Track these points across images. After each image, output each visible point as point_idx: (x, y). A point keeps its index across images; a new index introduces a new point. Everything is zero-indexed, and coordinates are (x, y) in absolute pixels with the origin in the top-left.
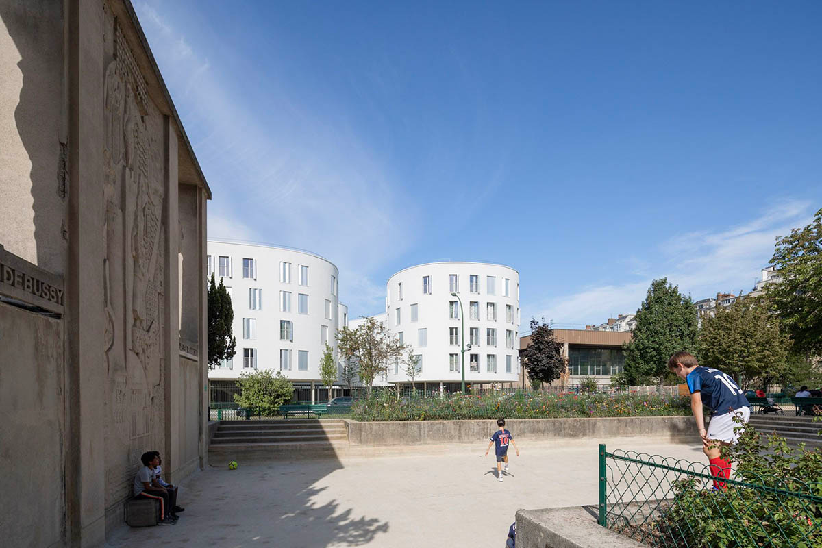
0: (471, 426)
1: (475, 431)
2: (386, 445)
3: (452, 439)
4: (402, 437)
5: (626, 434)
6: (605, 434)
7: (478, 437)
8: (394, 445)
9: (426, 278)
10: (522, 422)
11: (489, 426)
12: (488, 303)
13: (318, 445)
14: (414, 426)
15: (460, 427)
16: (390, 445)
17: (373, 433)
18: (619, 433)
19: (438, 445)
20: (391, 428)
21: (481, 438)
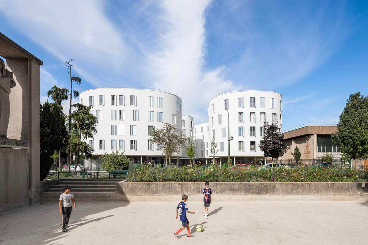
0: (189, 186)
1: (192, 189)
2: (136, 195)
3: (177, 193)
4: (147, 191)
5: (298, 193)
6: (283, 193)
7: (194, 192)
8: (141, 195)
9: (226, 101)
10: (223, 184)
11: (201, 185)
12: (261, 113)
13: (98, 194)
14: (153, 185)
15: (182, 186)
16: (139, 195)
17: (129, 188)
18: (292, 193)
19: (169, 196)
20: (140, 186)
21: (196, 193)
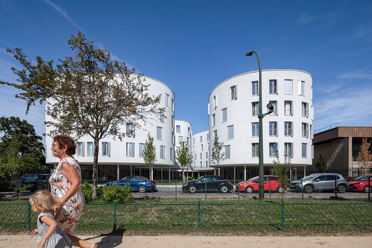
9: (233, 88)
